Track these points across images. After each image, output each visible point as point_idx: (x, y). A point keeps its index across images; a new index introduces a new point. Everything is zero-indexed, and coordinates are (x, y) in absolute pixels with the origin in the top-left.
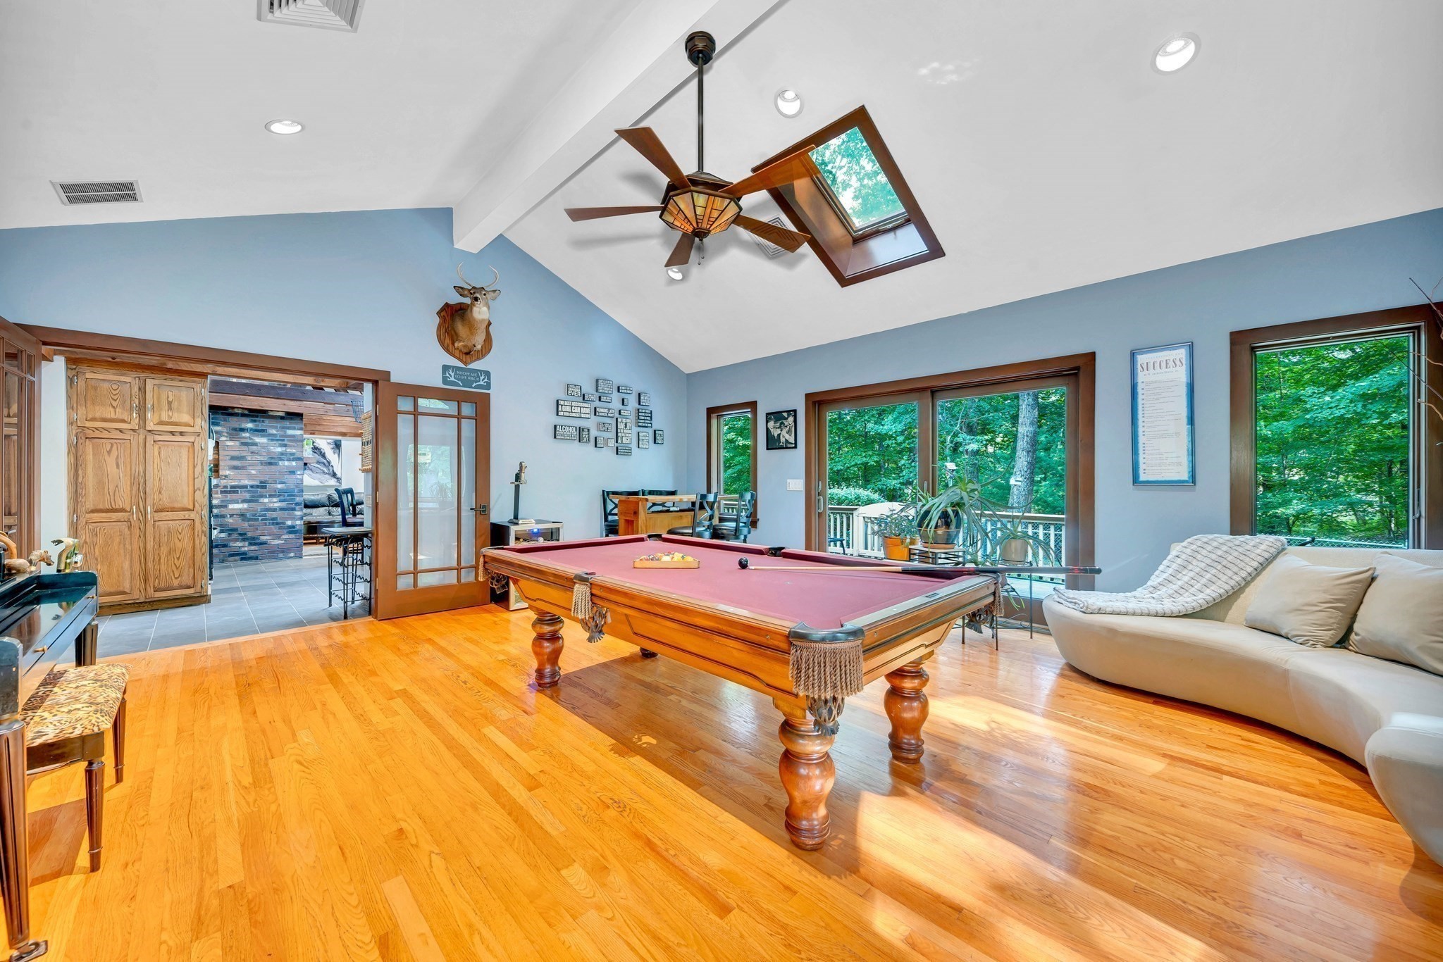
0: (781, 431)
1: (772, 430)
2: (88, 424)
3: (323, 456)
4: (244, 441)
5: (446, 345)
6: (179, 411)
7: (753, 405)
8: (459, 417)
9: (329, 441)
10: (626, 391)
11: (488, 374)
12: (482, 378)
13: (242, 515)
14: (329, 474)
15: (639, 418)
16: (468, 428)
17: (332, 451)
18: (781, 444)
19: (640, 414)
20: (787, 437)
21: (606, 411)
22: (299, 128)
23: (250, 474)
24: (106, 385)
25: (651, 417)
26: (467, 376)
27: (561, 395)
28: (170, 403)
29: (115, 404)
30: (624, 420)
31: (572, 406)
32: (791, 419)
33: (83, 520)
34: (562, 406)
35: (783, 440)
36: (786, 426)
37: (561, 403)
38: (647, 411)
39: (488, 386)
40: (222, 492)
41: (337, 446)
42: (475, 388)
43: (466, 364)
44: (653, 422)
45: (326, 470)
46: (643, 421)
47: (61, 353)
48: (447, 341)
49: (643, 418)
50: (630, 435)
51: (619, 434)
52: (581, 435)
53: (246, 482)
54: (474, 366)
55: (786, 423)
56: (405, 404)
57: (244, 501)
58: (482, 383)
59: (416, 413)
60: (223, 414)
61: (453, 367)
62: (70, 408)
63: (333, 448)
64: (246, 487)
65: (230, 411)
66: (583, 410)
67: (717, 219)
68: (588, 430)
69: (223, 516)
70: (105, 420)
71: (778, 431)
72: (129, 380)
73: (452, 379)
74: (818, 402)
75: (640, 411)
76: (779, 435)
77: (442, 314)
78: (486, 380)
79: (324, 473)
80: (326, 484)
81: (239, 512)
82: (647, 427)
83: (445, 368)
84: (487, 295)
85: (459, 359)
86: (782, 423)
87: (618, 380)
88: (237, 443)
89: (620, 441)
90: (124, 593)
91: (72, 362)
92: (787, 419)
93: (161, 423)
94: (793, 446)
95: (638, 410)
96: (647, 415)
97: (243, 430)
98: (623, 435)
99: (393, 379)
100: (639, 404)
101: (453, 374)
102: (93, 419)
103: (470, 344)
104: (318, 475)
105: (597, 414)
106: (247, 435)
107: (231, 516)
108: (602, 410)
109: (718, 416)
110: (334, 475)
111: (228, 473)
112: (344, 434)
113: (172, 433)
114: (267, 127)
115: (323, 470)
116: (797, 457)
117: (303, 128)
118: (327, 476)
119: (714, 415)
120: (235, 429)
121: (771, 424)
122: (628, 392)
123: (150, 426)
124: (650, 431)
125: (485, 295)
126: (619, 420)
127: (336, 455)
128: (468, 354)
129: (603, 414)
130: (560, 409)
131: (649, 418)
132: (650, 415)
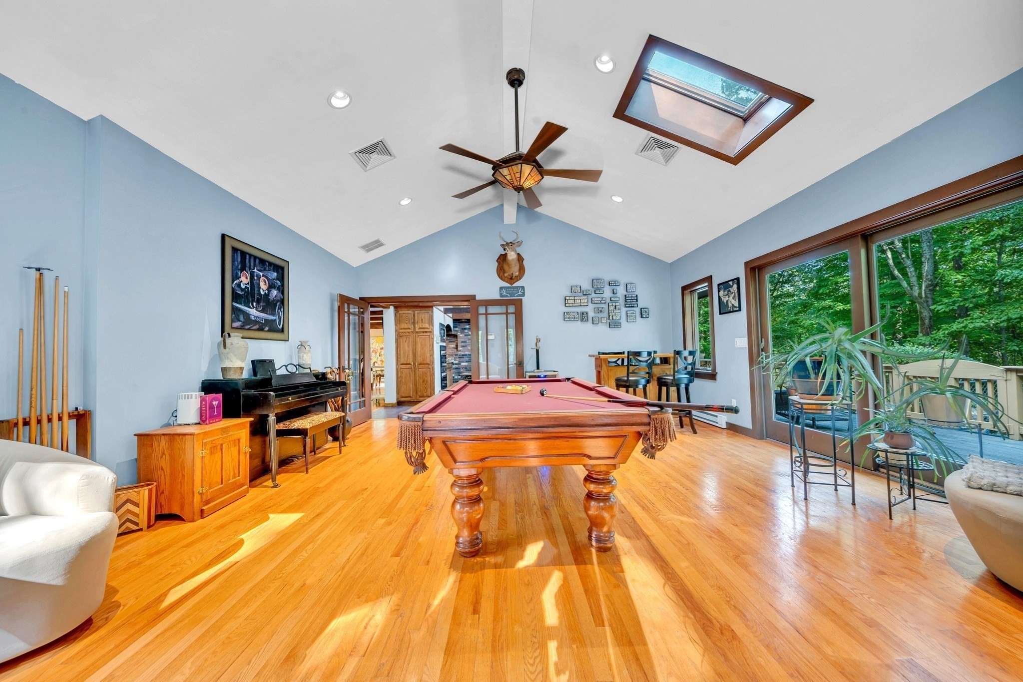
0: (729, 297)
1: (722, 298)
2: (400, 331)
4: (466, 334)
5: (501, 276)
6: (425, 323)
7: (709, 279)
8: (507, 314)
10: (614, 284)
11: (523, 288)
12: (520, 291)
13: (466, 368)
15: (626, 302)
16: (512, 318)
18: (729, 309)
19: (627, 298)
20: (733, 302)
21: (599, 299)
22: (410, 200)
23: (468, 349)
24: (404, 315)
25: (637, 300)
26: (512, 291)
27: (568, 293)
28: (422, 320)
29: (407, 322)
30: (614, 304)
31: (574, 300)
32: (735, 286)
33: (400, 368)
34: (568, 300)
35: (730, 305)
36: (732, 293)
37: (567, 298)
38: (633, 296)
39: (523, 295)
40: (459, 358)
42: (516, 297)
43: (512, 284)
44: (639, 303)
46: (630, 303)
47: (391, 305)
48: (501, 274)
49: (631, 301)
50: (619, 314)
51: (610, 314)
52: (583, 317)
53: (467, 353)
54: (515, 285)
55: (732, 290)
56: (482, 310)
57: (466, 362)
58: (520, 293)
59: (486, 314)
60: (459, 322)
61: (505, 287)
62: (396, 325)
64: (466, 355)
65: (461, 321)
66: (582, 301)
67: (520, 177)
68: (587, 313)
69: (459, 369)
70: (404, 329)
71: (727, 298)
72: (410, 312)
73: (505, 294)
74: (756, 268)
75: (627, 296)
76: (727, 301)
77: (499, 260)
78: (522, 291)
81: (464, 367)
82: (633, 307)
83: (501, 288)
84: (513, 245)
85: (507, 282)
86: (729, 291)
87: (607, 277)
88: (464, 335)
89: (611, 318)
90: (410, 397)
91: (396, 307)
92: (732, 286)
93: (420, 328)
94: (738, 309)
95: (626, 296)
96: (633, 298)
97: (465, 329)
98: (613, 314)
99: (477, 298)
100: (627, 292)
101: (504, 291)
102: (401, 329)
103: (510, 274)
105: (593, 302)
106: (466, 331)
107: (462, 368)
108: (596, 299)
109: (691, 291)
111: (461, 349)
113: (423, 332)
114: (399, 204)
116: (741, 318)
117: (412, 200)
119: (687, 292)
120: (462, 329)
121: (722, 293)
122: (617, 284)
123: (417, 330)
124: (637, 310)
125: (511, 246)
126: (610, 304)
128: (511, 279)
129: (597, 302)
130: (567, 302)
131: (635, 301)
132: (635, 298)
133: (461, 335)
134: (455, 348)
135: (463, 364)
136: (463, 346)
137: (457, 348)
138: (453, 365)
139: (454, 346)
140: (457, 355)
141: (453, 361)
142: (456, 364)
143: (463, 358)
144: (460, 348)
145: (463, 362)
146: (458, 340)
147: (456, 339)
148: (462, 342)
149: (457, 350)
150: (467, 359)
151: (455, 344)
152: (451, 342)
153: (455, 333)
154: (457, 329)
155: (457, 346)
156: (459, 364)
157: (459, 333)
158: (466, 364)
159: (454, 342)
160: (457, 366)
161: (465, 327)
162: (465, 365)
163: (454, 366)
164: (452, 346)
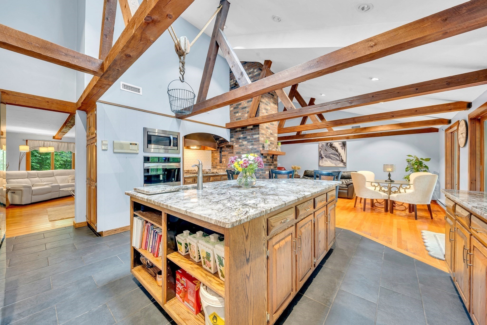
3: (337, 151)
9: (339, 143)
14: (339, 160)
17: (341, 148)
41: (344, 144)
45: (338, 158)
63: (342, 146)
79: (337, 160)
80: (338, 166)
97: (240, 139)
104: (334, 161)
106: (241, 141)
110: (342, 161)
112: (348, 138)
115: (336, 159)
118: (339, 162)
120: (237, 139)
127: (343, 150)
133: (236, 146)
146: (234, 151)
153: (231, 144)
154: (233, 139)
159: (232, 153)
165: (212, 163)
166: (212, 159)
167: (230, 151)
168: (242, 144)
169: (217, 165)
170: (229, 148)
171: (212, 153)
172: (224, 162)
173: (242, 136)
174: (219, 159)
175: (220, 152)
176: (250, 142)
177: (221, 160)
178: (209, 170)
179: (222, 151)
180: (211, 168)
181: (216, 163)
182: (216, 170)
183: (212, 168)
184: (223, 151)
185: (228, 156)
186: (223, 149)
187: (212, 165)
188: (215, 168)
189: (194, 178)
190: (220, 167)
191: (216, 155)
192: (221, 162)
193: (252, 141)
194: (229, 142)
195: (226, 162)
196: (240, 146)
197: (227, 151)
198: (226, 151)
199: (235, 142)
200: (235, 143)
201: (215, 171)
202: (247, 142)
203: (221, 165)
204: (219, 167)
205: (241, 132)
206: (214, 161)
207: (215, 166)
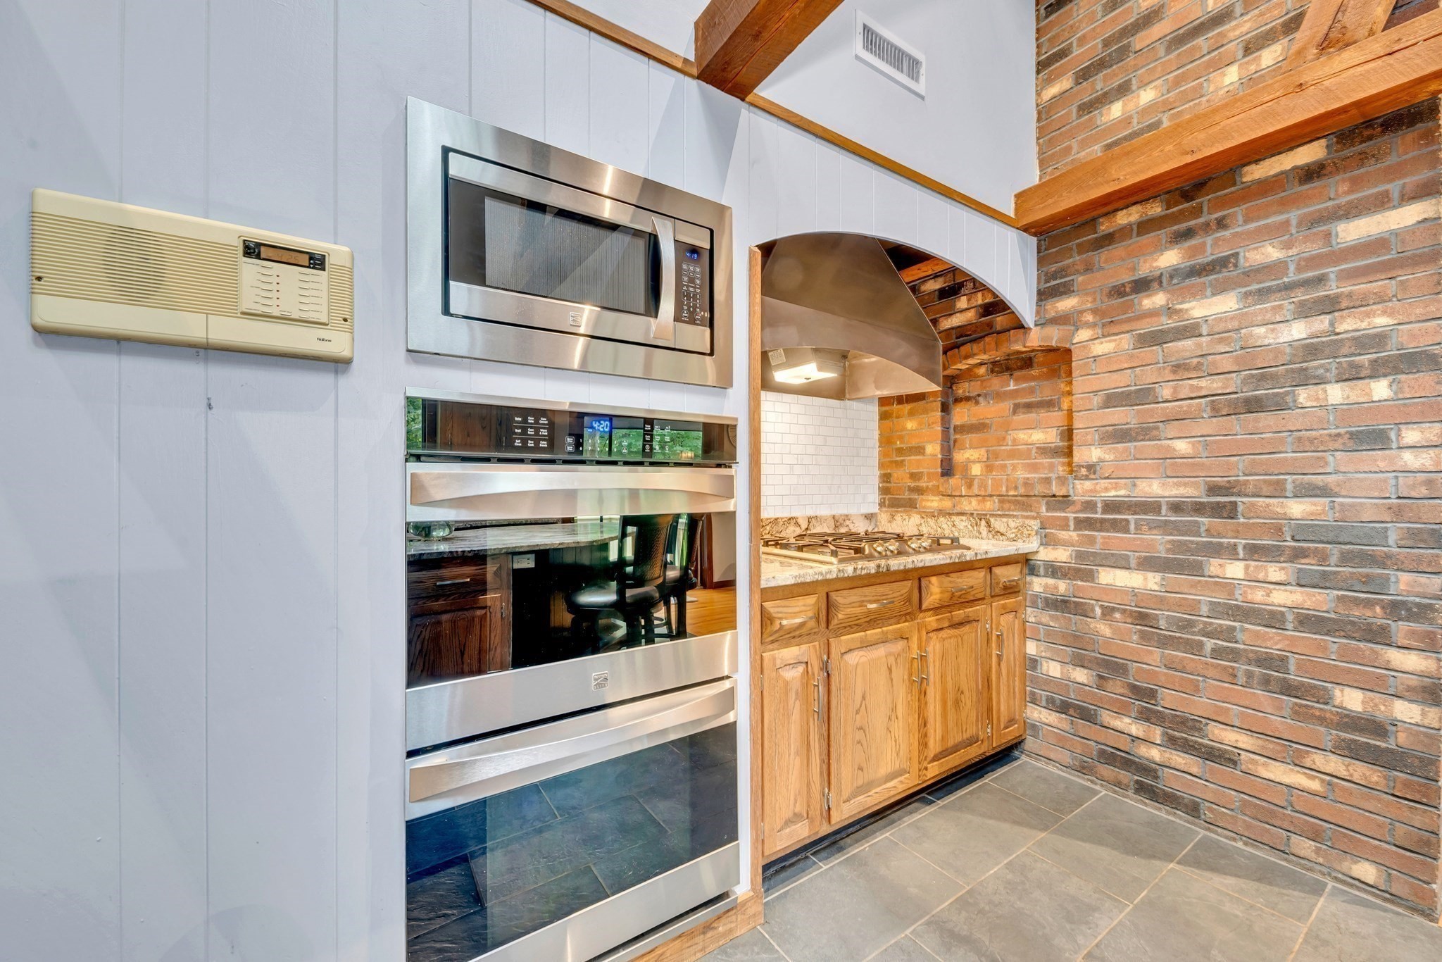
4: (1148, 325)
13: (1142, 618)
23: (1169, 457)
40: (1081, 524)
57: (1148, 564)
64: (1151, 507)
88: (1126, 341)
106: (1157, 299)
107: (1108, 612)
120: (1118, 291)
133: (1103, 347)
134: (1055, 452)
135: (1110, 577)
136: (1120, 435)
137: (1069, 452)
138: (1033, 571)
139: (1049, 436)
140: (1063, 501)
141: (1030, 545)
142: (1054, 570)
143: (1122, 527)
144: (1090, 453)
145: (1121, 563)
146: (1080, 384)
147: (1063, 387)
148: (1112, 400)
149: (1072, 468)
150: (1160, 543)
151: (1057, 417)
152: (1029, 407)
153: (1054, 336)
154: (1066, 304)
155: (1069, 434)
156: (1080, 572)
157: (1083, 335)
158: (1150, 581)
159: (1049, 404)
160: (1062, 586)
161: (1144, 270)
162: (1134, 593)
163: (1038, 585)
164: (1038, 437)
165: (886, 478)
166: (883, 454)
167: (1031, 391)
168: (1167, 323)
169: (919, 491)
170: (1018, 373)
171: (884, 416)
172: (976, 470)
173: (1170, 258)
174: (933, 449)
175: (945, 408)
176: (1289, 287)
177: (950, 460)
178: (869, 517)
179: (958, 400)
180: (875, 509)
181: (914, 476)
182: (916, 519)
183: (882, 505)
184: (968, 399)
185: (1007, 427)
186: (962, 389)
187: (884, 491)
188: (911, 505)
189: (822, 591)
190: (947, 504)
191: (910, 425)
192: (948, 469)
193: (1321, 280)
194: (1032, 326)
195: (989, 468)
196: (1157, 339)
197: (999, 396)
198: (986, 396)
199: (1089, 318)
200: (1093, 326)
201: (907, 524)
202: (1246, 295)
203: (959, 488)
204: (933, 502)
205: (1163, 234)
206: (900, 464)
207: (906, 495)
